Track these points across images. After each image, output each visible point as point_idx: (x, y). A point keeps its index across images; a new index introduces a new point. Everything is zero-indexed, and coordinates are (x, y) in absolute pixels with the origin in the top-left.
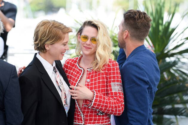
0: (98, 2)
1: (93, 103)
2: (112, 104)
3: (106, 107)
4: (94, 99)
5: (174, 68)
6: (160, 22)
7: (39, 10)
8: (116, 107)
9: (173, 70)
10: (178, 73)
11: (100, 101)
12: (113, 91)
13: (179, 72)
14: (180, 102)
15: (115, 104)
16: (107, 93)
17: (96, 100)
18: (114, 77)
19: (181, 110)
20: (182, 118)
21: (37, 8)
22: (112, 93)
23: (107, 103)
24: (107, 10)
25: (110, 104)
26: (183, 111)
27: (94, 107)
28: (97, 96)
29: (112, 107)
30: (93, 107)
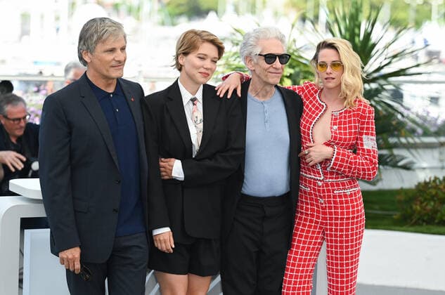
0: (264, 3)
1: (332, 162)
2: (359, 165)
3: (350, 168)
4: (334, 157)
5: (376, 99)
6: (357, 31)
7: (180, 14)
8: (364, 170)
9: (375, 101)
10: (380, 106)
11: (343, 160)
12: (365, 147)
13: (382, 104)
14: (384, 146)
15: (363, 165)
16: (355, 148)
17: (337, 159)
18: (368, 129)
19: (386, 157)
20: (386, 169)
21: (177, 11)
22: (363, 150)
23: (351, 163)
24: (276, 14)
25: (355, 164)
26: (388, 160)
27: (334, 169)
28: (338, 154)
29: (359, 170)
30: (332, 168)
